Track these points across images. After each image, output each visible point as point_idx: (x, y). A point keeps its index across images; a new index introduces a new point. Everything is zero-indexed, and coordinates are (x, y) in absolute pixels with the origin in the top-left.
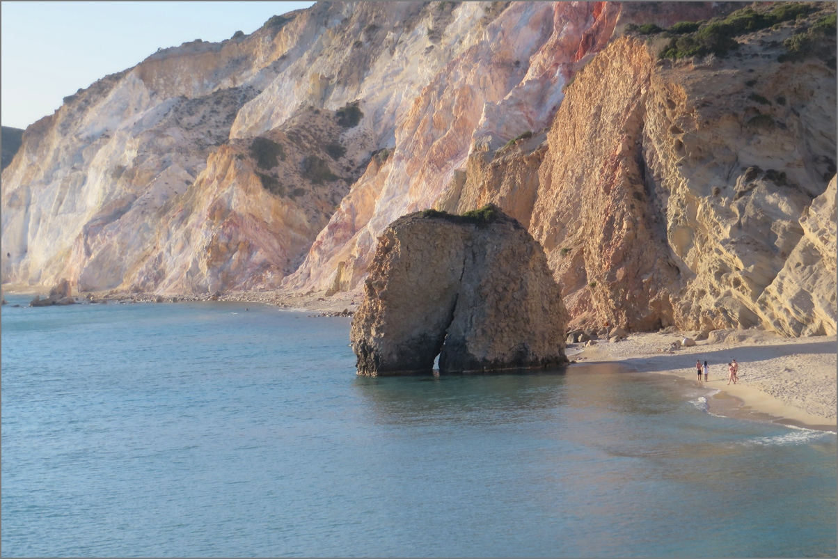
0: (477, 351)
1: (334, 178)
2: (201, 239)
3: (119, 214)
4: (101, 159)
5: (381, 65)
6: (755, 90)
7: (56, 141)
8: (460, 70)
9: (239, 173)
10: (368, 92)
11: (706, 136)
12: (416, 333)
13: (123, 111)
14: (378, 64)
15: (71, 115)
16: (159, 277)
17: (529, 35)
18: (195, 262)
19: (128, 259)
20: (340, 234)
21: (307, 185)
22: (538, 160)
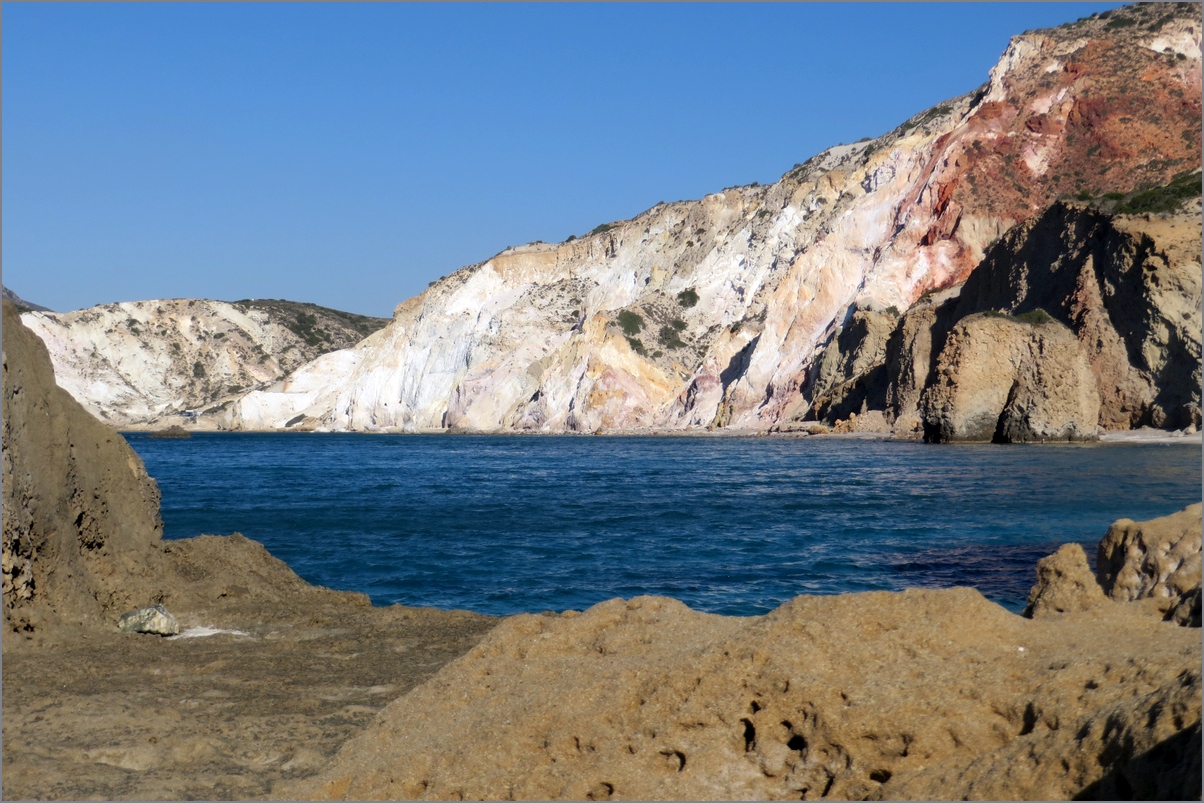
0: (1038, 426)
5: (711, 259)
9: (611, 337)
10: (701, 280)
12: (979, 411)
14: (708, 259)
21: (664, 349)
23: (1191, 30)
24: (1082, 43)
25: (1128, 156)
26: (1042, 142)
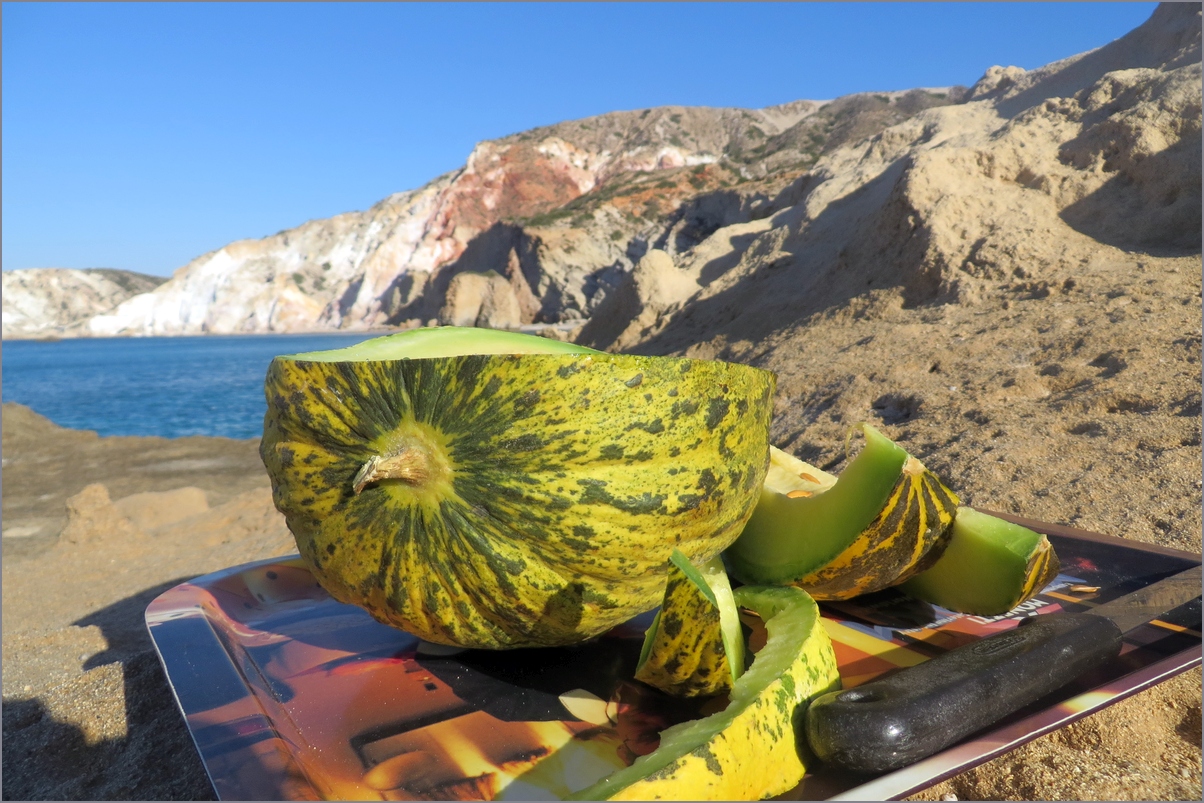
9: (289, 286)
10: (332, 257)
11: (553, 252)
12: (466, 318)
14: (335, 247)
21: (315, 291)
23: (556, 142)
24: (508, 147)
25: (530, 200)
26: (491, 193)
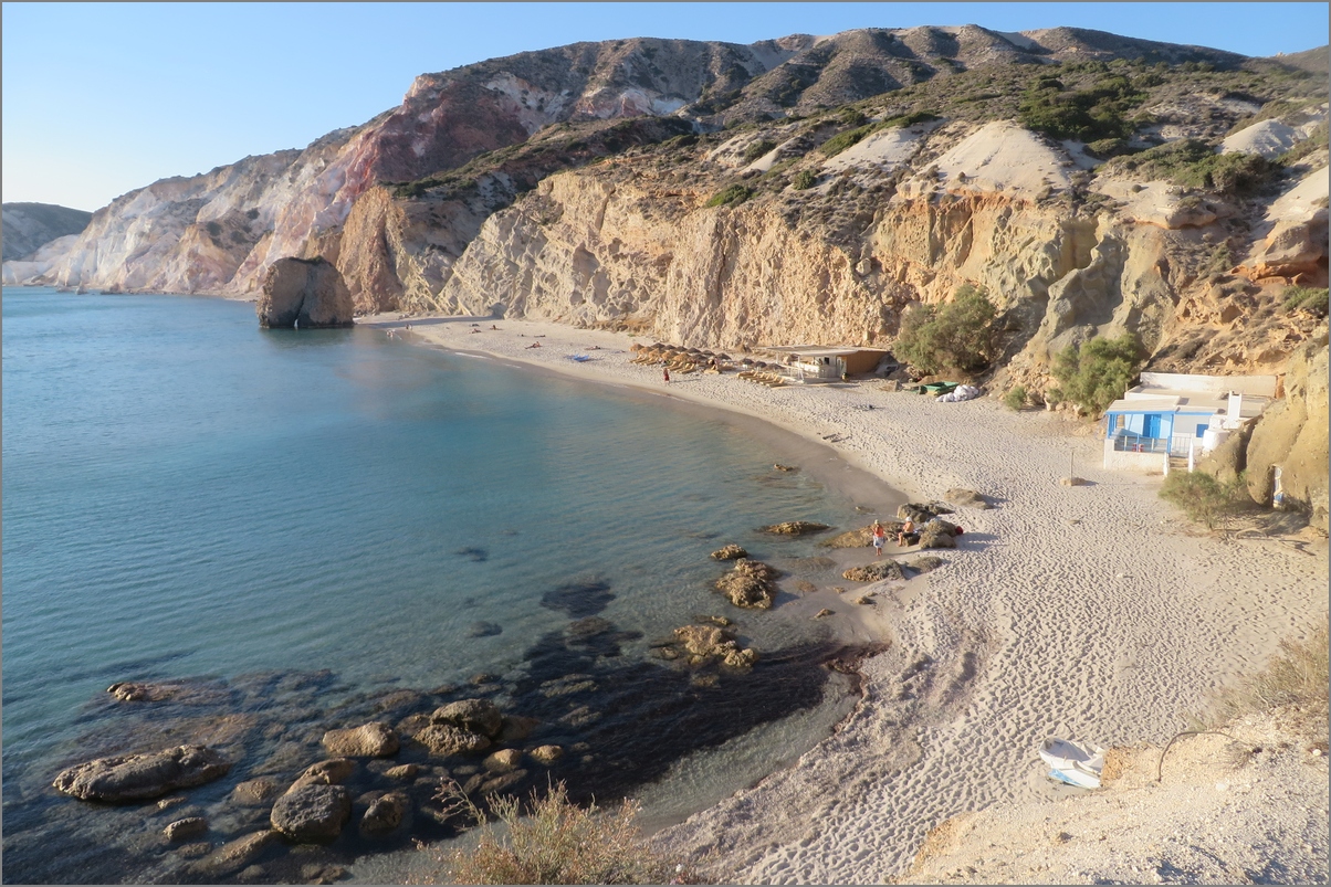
0: (314, 318)
1: (247, 242)
2: (184, 266)
3: (143, 253)
4: (132, 228)
5: (268, 192)
6: (433, 212)
7: (109, 219)
8: (304, 196)
9: (201, 238)
10: (261, 204)
11: (413, 230)
12: (286, 310)
13: (143, 206)
14: (266, 192)
15: (116, 207)
16: (164, 283)
17: (334, 183)
18: (182, 277)
19: (149, 274)
20: (250, 266)
21: (234, 244)
22: (340, 237)
26: (422, 138)
